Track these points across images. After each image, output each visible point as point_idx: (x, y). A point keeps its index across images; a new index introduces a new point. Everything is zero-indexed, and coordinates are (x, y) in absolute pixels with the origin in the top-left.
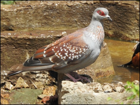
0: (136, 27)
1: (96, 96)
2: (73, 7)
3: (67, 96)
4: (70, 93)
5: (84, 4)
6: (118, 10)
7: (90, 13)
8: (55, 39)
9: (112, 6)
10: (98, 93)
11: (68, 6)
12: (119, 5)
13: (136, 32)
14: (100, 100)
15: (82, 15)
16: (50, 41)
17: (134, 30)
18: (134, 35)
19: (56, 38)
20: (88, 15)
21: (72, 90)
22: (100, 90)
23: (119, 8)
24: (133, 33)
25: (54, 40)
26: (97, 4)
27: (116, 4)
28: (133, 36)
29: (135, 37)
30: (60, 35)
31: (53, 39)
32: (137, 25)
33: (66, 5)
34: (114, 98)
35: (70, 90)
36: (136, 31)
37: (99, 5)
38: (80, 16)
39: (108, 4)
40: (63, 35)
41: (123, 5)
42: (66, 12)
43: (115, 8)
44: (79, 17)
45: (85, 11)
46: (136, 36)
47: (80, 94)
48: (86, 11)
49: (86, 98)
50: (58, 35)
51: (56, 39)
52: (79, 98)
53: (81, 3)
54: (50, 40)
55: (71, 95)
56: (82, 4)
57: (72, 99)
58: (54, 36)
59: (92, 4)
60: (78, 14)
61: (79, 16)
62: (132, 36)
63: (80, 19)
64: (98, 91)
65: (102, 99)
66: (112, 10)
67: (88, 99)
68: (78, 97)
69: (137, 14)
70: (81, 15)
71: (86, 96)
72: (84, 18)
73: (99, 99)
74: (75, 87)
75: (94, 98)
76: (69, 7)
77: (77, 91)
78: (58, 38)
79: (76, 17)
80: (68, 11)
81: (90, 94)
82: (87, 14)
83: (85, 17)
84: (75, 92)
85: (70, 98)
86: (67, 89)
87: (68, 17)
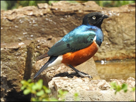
0: (106, 41)
1: (105, 94)
2: (15, 21)
3: (66, 97)
4: (69, 92)
5: (30, 17)
6: (79, 20)
7: (40, 29)
8: (10, 52)
9: (69, 16)
10: (105, 90)
11: (9, 20)
12: (80, 14)
13: (106, 49)
14: (110, 99)
15: (29, 31)
16: (4, 56)
17: (104, 46)
18: (104, 52)
19: (12, 50)
20: (37, 31)
21: (72, 88)
22: (108, 87)
23: (80, 17)
24: (103, 49)
25: (9, 54)
26: (48, 16)
27: (76, 12)
28: (103, 54)
29: (105, 55)
30: (16, 47)
31: (7, 52)
32: (107, 38)
33: (6, 19)
34: (127, 97)
35: (69, 89)
36: (106, 46)
37: (50, 16)
38: (26, 33)
39: (63, 14)
40: (21, 46)
41: (86, 13)
42: (6, 28)
43: (74, 18)
44: (25, 35)
45: (32, 26)
46: (107, 53)
47: (83, 93)
48: (34, 26)
49: (91, 97)
50: (14, 47)
51: (12, 52)
52: (82, 98)
53: (26, 16)
54: (4, 54)
55: (71, 95)
56: (28, 17)
57: (73, 99)
58: (8, 48)
59: (41, 16)
60: (23, 31)
61: (24, 33)
62: (101, 54)
63: (25, 37)
64: (106, 87)
65: (111, 97)
66: (70, 22)
67: (94, 99)
68: (81, 96)
69: (106, 24)
70: (27, 31)
71: (91, 95)
72: (32, 36)
73: (108, 98)
74: (75, 85)
75: (101, 96)
76: (10, 22)
77: (79, 89)
78: (14, 51)
79: (21, 35)
80: (9, 27)
81: (96, 92)
82: (34, 30)
83: (33, 34)
84: (77, 90)
85: (71, 98)
86: (66, 87)
87: (10, 36)
